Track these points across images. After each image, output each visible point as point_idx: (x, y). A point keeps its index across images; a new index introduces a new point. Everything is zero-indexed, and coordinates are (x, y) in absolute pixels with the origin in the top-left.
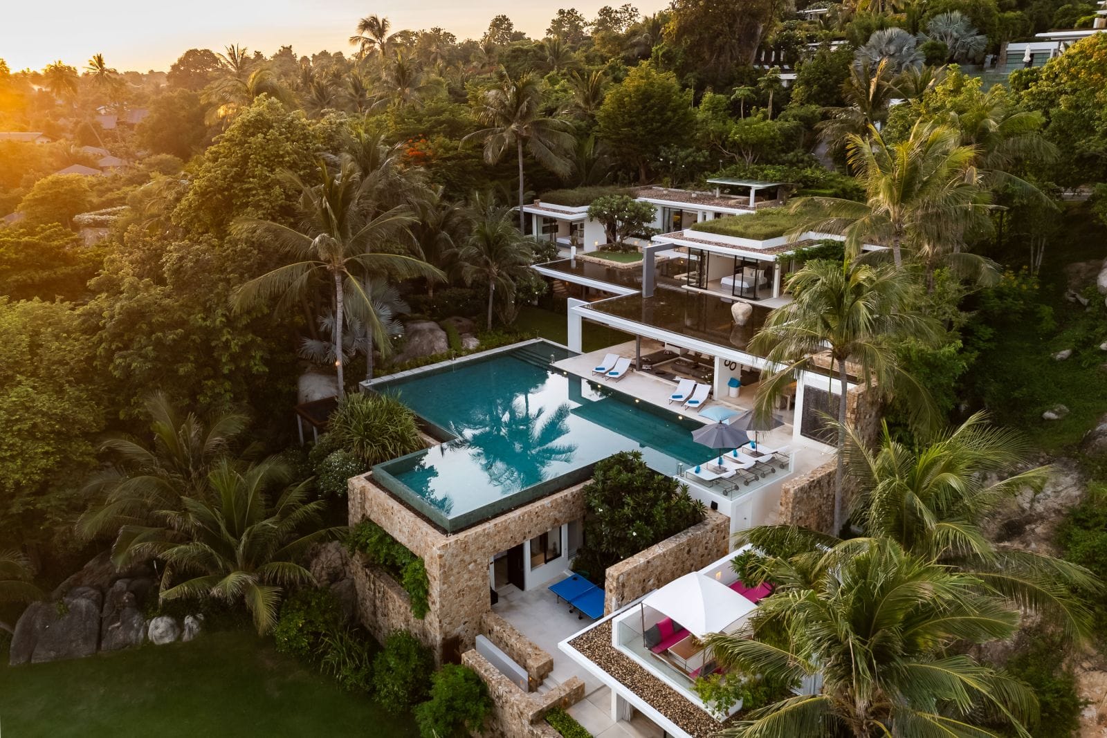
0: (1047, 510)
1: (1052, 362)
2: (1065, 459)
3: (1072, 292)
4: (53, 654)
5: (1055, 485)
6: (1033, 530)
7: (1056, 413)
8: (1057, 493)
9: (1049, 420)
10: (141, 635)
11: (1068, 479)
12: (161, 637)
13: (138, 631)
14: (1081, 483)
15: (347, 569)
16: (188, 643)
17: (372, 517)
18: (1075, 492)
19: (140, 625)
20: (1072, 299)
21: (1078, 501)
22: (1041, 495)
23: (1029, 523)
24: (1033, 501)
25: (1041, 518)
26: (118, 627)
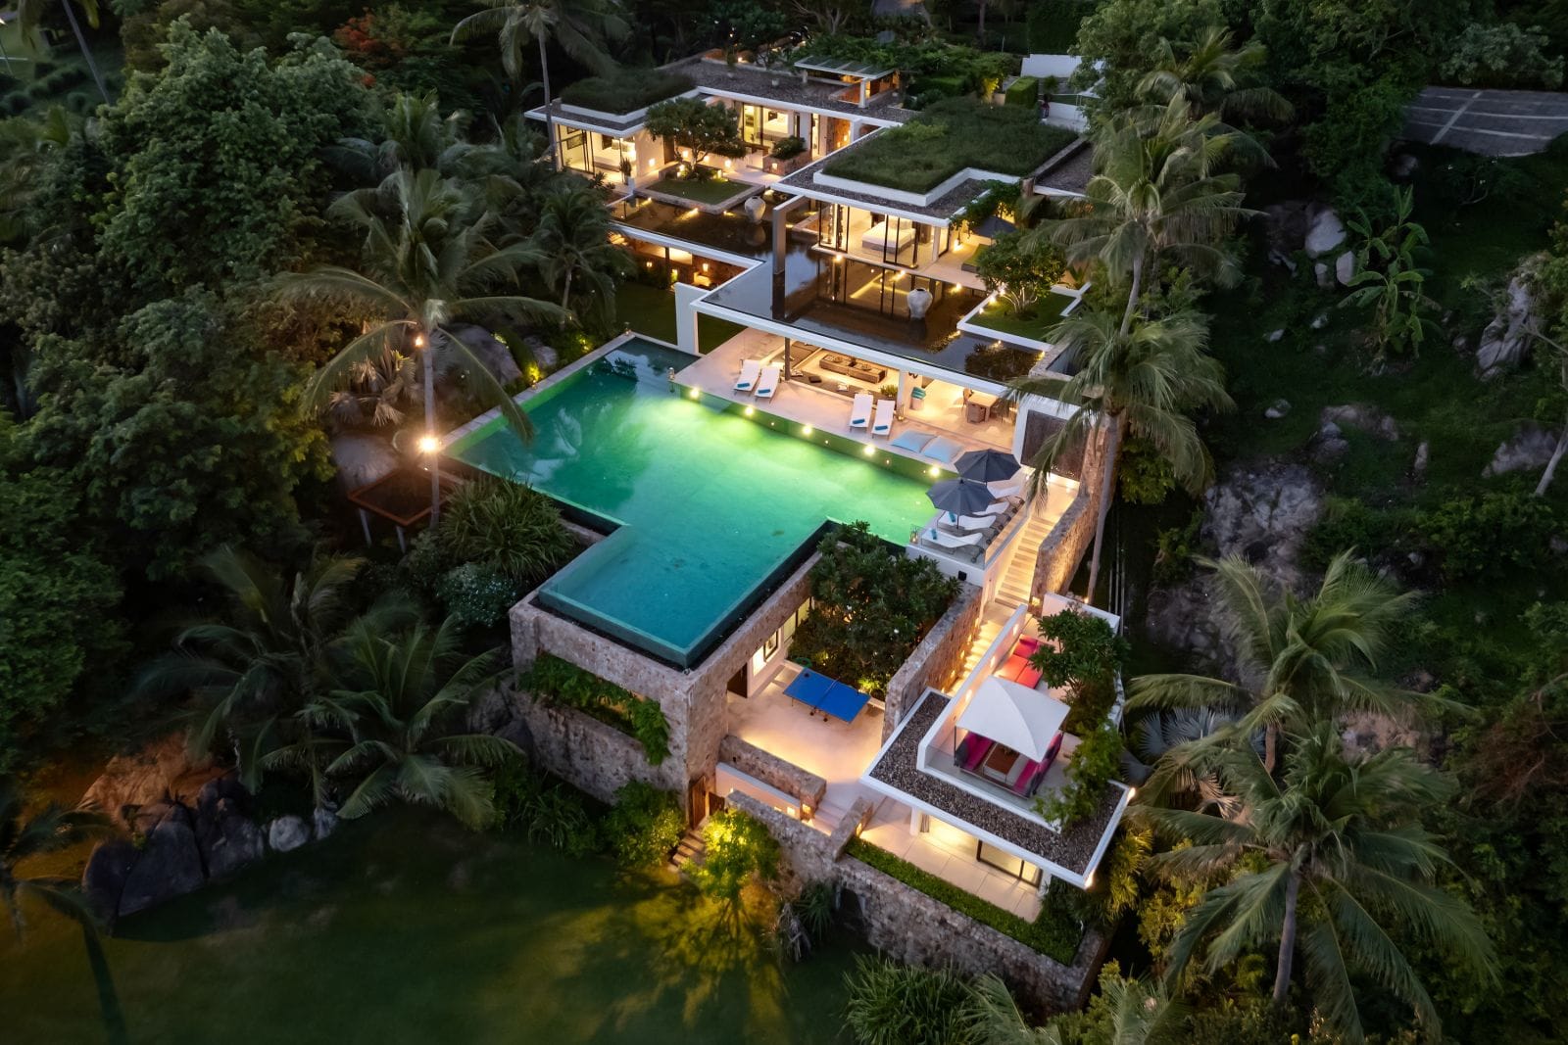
0: (1286, 527)
1: (1266, 344)
2: (1295, 466)
3: (1278, 254)
4: (147, 899)
5: (1290, 498)
6: (1275, 552)
7: (1279, 410)
8: (1293, 508)
9: (1272, 419)
10: (260, 845)
11: (1302, 490)
12: (289, 841)
13: (255, 843)
14: (1316, 494)
15: (513, 710)
16: (324, 840)
17: (555, 652)
18: (1310, 505)
19: (255, 834)
20: (1277, 261)
21: (1315, 516)
22: (1277, 511)
23: (1271, 544)
24: (1271, 518)
25: (1281, 538)
26: (224, 844)
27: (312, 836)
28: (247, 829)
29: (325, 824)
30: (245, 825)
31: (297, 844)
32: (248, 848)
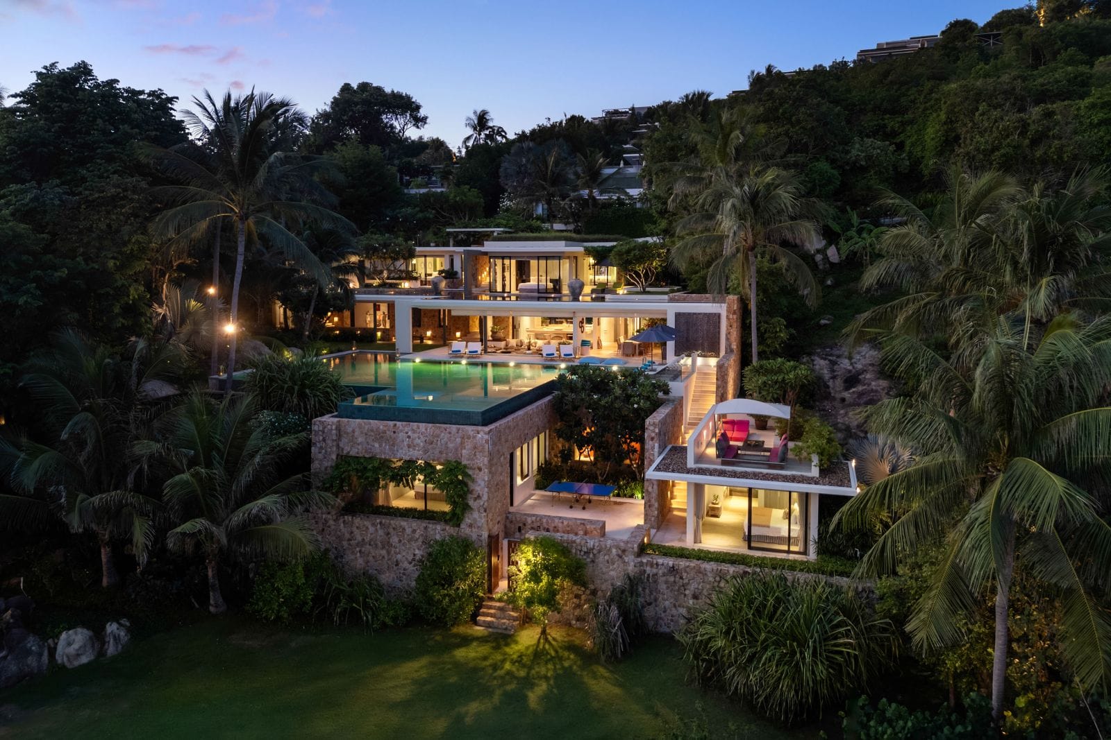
0: (864, 366)
5: (858, 353)
6: (865, 377)
8: (863, 356)
9: (825, 325)
14: (874, 348)
17: (352, 453)
18: (873, 353)
19: (42, 648)
22: (854, 361)
23: (860, 375)
25: (864, 371)
27: (101, 653)
28: (32, 643)
29: (117, 639)
30: (31, 638)
31: (84, 660)
32: (32, 661)
